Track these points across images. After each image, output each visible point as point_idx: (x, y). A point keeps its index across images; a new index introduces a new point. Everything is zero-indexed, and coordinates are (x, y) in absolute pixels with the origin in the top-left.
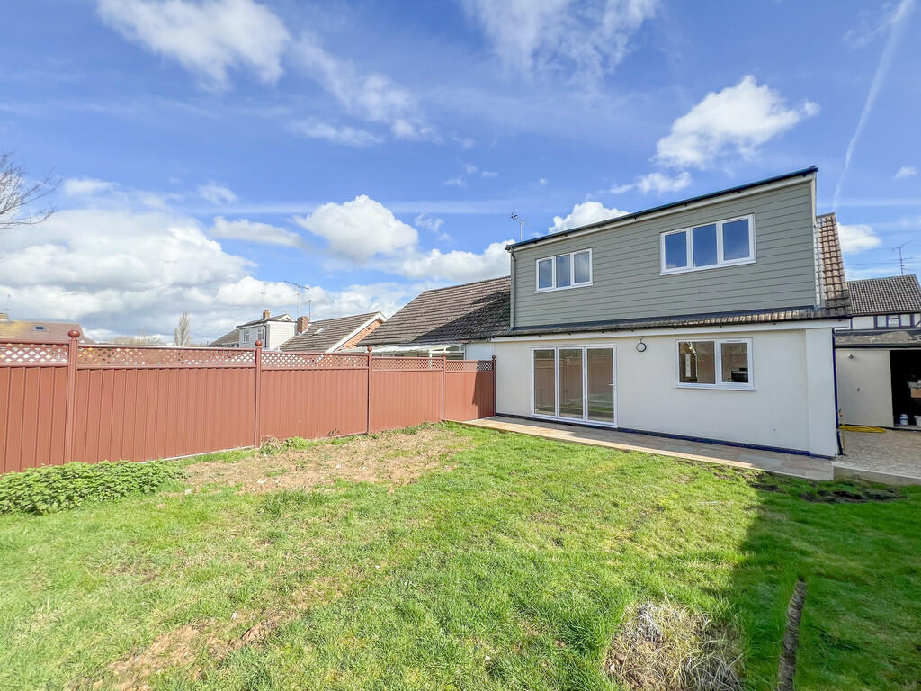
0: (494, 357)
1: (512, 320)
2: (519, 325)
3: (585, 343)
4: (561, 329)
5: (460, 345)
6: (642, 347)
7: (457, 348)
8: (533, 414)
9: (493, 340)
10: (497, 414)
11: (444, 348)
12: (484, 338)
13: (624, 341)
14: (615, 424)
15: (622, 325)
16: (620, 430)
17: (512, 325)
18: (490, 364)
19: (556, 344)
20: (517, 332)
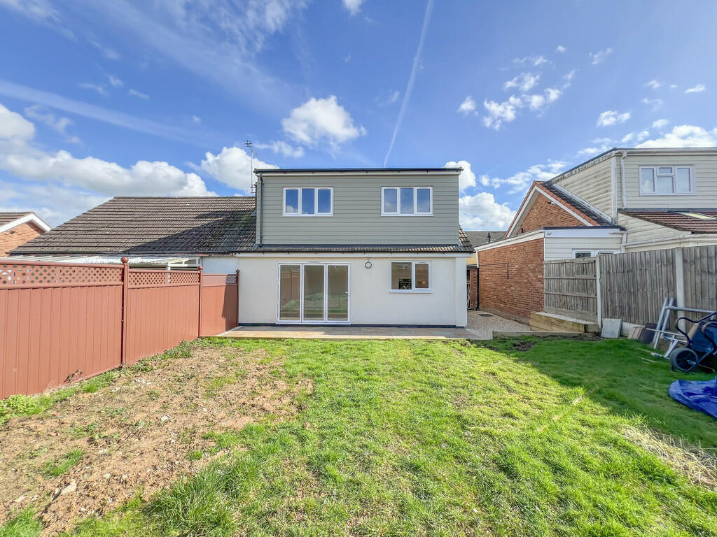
0: (238, 271)
1: (258, 238)
2: (265, 242)
3: (327, 261)
4: (308, 249)
5: (197, 259)
6: (368, 265)
7: (194, 261)
8: (279, 321)
9: (238, 255)
10: (240, 325)
11: (180, 261)
12: (229, 253)
13: (357, 261)
14: (349, 321)
15: (356, 249)
16: (352, 326)
17: (258, 242)
18: (234, 278)
19: (302, 261)
20: (264, 249)
